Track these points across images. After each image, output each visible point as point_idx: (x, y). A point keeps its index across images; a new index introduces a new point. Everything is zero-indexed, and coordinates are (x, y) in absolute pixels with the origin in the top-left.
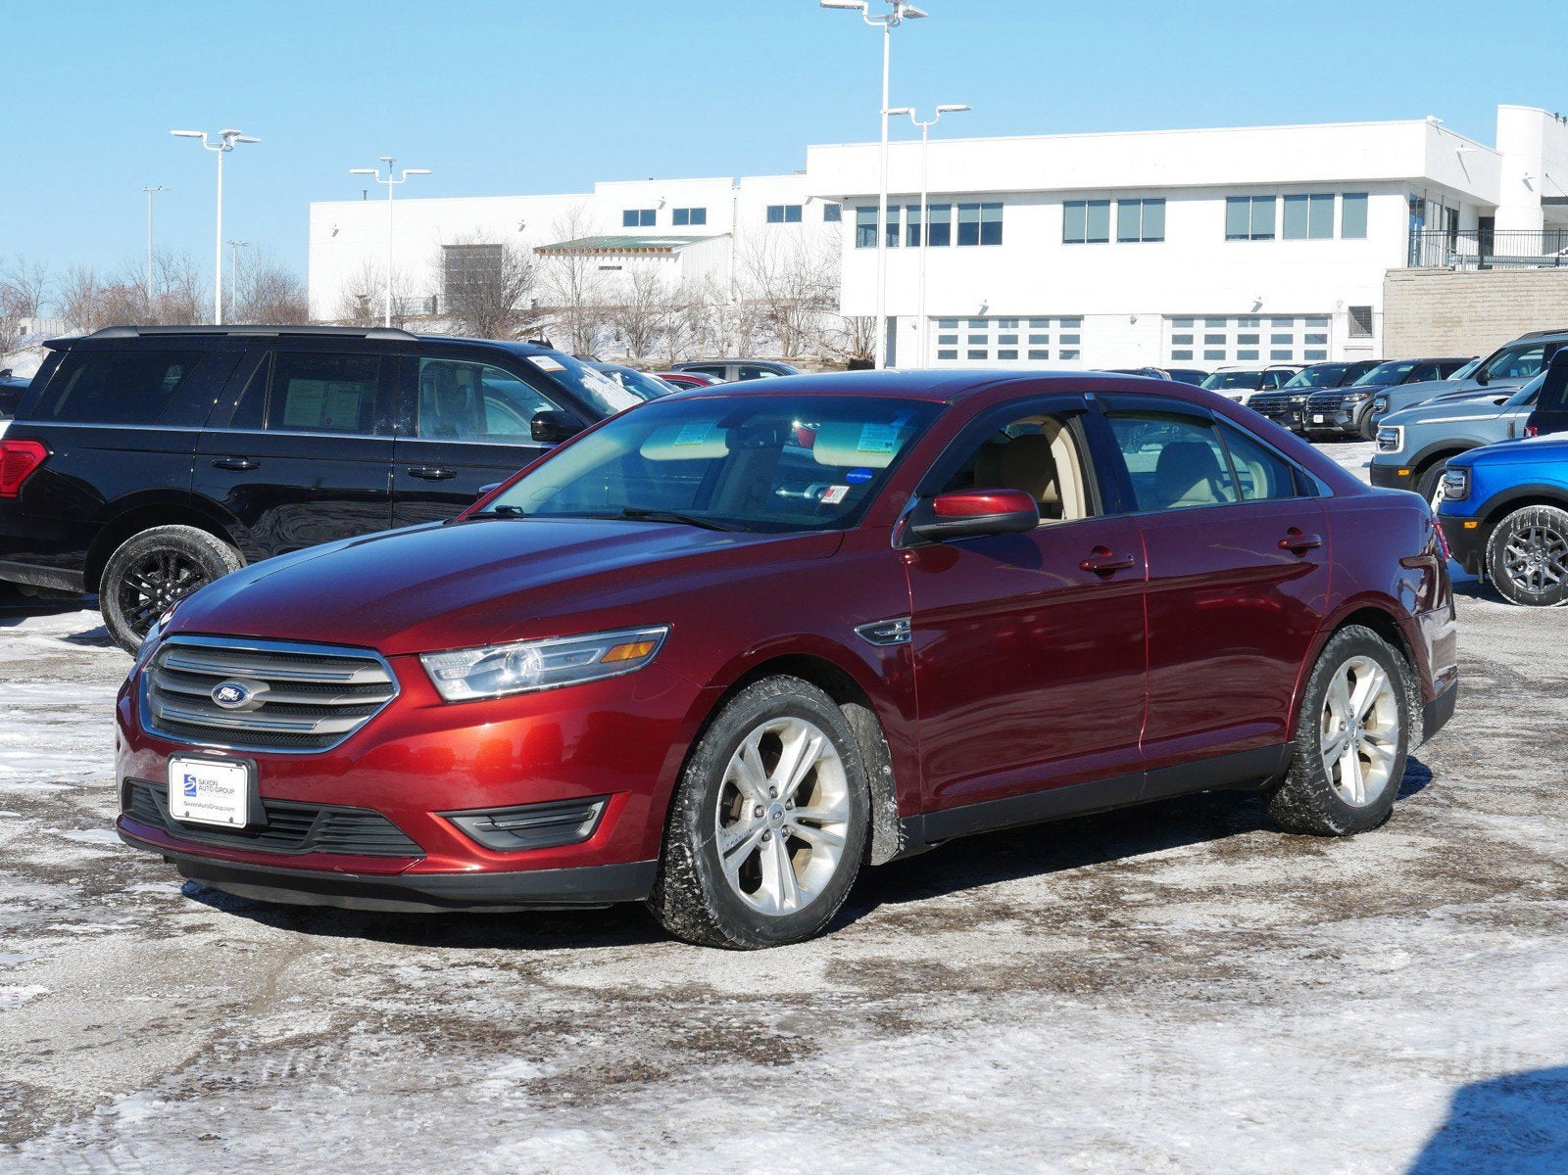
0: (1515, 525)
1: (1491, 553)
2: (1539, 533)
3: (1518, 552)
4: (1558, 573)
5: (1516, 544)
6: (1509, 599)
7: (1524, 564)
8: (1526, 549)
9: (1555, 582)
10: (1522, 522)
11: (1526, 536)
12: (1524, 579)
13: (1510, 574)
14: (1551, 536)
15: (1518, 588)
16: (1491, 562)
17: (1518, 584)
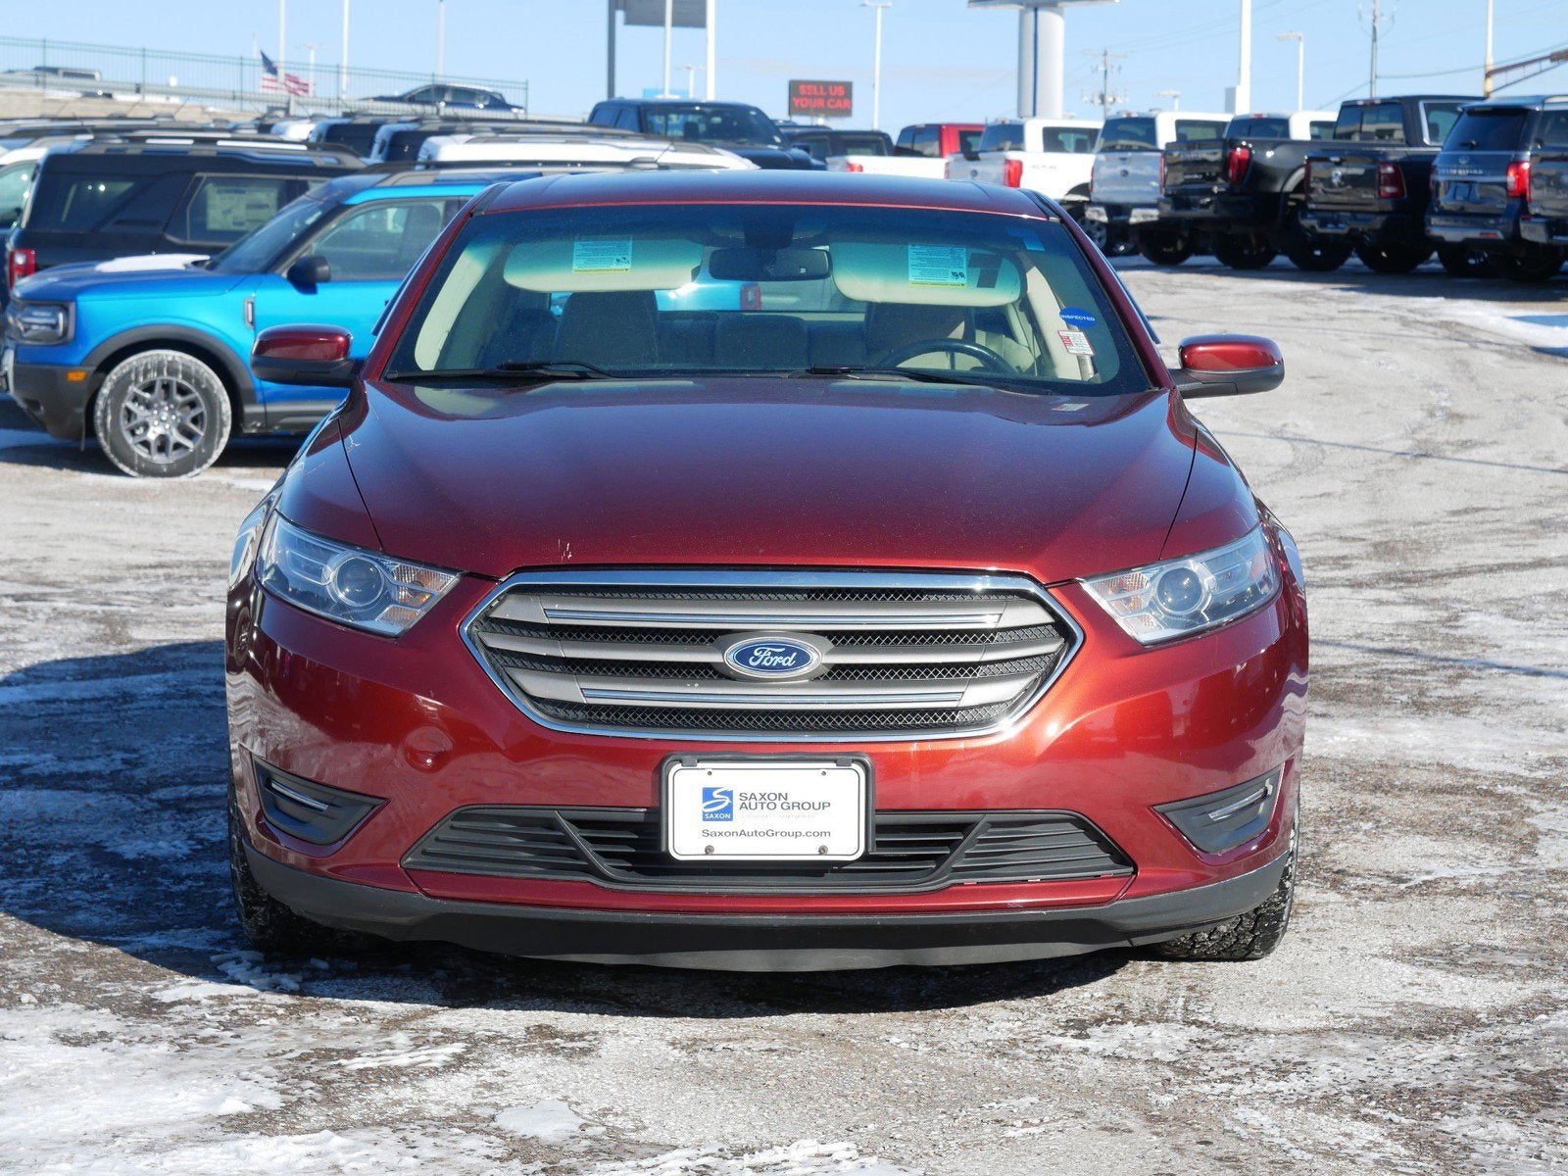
0: (137, 376)
1: (104, 412)
2: (166, 387)
3: (139, 410)
4: (190, 435)
5: (136, 399)
6: (126, 469)
7: (146, 426)
8: (148, 406)
9: (187, 448)
10: (146, 372)
11: (150, 388)
12: (146, 444)
13: (130, 440)
14: (182, 391)
15: (140, 457)
16: (104, 424)
17: (142, 452)
